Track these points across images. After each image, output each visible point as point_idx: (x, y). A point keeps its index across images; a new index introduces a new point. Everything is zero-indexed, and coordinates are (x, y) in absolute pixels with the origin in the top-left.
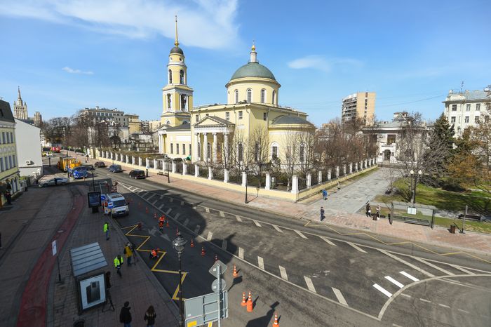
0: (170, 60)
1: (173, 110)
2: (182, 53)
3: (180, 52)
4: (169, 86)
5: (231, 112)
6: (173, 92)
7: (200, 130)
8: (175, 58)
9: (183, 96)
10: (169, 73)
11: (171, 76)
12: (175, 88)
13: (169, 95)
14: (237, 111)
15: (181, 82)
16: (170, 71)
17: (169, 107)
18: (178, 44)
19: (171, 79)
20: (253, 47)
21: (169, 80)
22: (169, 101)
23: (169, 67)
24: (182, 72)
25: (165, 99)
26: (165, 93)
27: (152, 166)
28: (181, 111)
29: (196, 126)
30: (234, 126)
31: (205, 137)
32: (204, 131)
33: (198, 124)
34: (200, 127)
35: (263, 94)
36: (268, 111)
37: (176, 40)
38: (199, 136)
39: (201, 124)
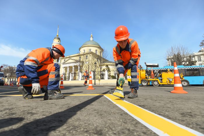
0: (54, 41)
2: (60, 39)
3: (59, 39)
5: (82, 57)
7: (65, 66)
8: (56, 41)
14: (85, 56)
18: (58, 36)
20: (92, 35)
23: (53, 44)
29: (64, 63)
30: (83, 62)
31: (68, 68)
32: (67, 65)
33: (65, 62)
34: (66, 64)
35: (96, 52)
36: (99, 58)
37: (57, 34)
38: (65, 68)
39: (66, 62)
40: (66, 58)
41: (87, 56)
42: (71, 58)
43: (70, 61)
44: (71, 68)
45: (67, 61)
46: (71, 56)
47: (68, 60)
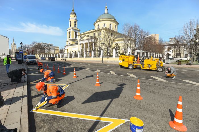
0: (70, 17)
1: (71, 38)
2: (75, 14)
4: (70, 28)
6: (71, 31)
8: (72, 16)
9: (76, 33)
11: (70, 24)
12: (72, 29)
13: (70, 32)
15: (75, 26)
16: (70, 22)
17: (70, 37)
18: (74, 11)
20: (106, 7)
21: (70, 26)
23: (70, 20)
24: (75, 22)
25: (68, 34)
26: (68, 32)
27: (59, 57)
28: (75, 39)
30: (97, 39)
32: (84, 42)
33: (81, 39)
34: (82, 41)
35: (111, 26)
36: (113, 33)
37: (73, 9)
38: (81, 45)
40: (82, 35)
41: (100, 32)
42: (87, 35)
43: (86, 38)
44: (86, 44)
46: (86, 32)
47: (84, 37)
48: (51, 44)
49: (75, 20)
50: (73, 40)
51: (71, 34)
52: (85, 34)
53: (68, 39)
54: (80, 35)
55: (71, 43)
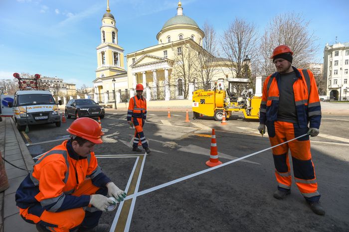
0: (103, 23)
1: (107, 65)
3: (112, 17)
4: (103, 44)
6: (106, 49)
7: (137, 70)
8: (107, 21)
9: (115, 54)
10: (102, 34)
11: (104, 36)
12: (109, 46)
13: (103, 53)
14: (176, 48)
15: (113, 42)
16: (104, 32)
17: (103, 63)
18: (109, 11)
19: (104, 40)
21: (102, 41)
22: (103, 59)
23: (102, 29)
24: (113, 33)
25: (99, 56)
26: (99, 52)
29: (134, 66)
30: (173, 62)
31: (144, 75)
32: (142, 70)
33: (136, 64)
34: (138, 66)
36: (202, 51)
37: (108, 7)
38: (137, 75)
39: (139, 64)
40: (137, 55)
41: (179, 49)
42: (149, 54)
43: (147, 60)
44: (149, 74)
45: (141, 60)
46: (145, 50)
47: (143, 58)
48: (59, 79)
49: (113, 30)
50: (111, 69)
51: (106, 55)
52: (143, 53)
53: (100, 66)
54: (133, 56)
55: (107, 73)
